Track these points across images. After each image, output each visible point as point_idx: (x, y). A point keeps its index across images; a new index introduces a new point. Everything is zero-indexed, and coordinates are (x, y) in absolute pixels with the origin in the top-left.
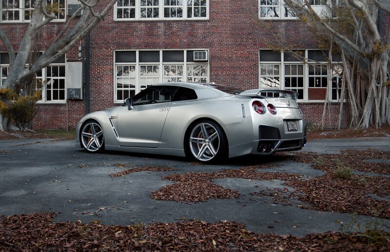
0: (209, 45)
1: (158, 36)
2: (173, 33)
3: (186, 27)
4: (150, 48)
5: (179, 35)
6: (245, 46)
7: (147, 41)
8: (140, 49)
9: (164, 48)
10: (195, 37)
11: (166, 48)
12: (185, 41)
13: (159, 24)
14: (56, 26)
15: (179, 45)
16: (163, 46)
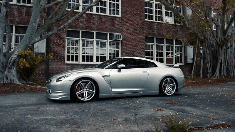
0: (121, 31)
1: (94, 23)
2: (102, 22)
3: (109, 20)
4: (89, 30)
5: (106, 24)
6: (139, 34)
7: (87, 25)
8: (83, 30)
9: (97, 31)
10: (114, 26)
11: (98, 31)
12: (109, 28)
13: (94, 16)
14: (25, 8)
15: (105, 30)
16: (97, 29)
